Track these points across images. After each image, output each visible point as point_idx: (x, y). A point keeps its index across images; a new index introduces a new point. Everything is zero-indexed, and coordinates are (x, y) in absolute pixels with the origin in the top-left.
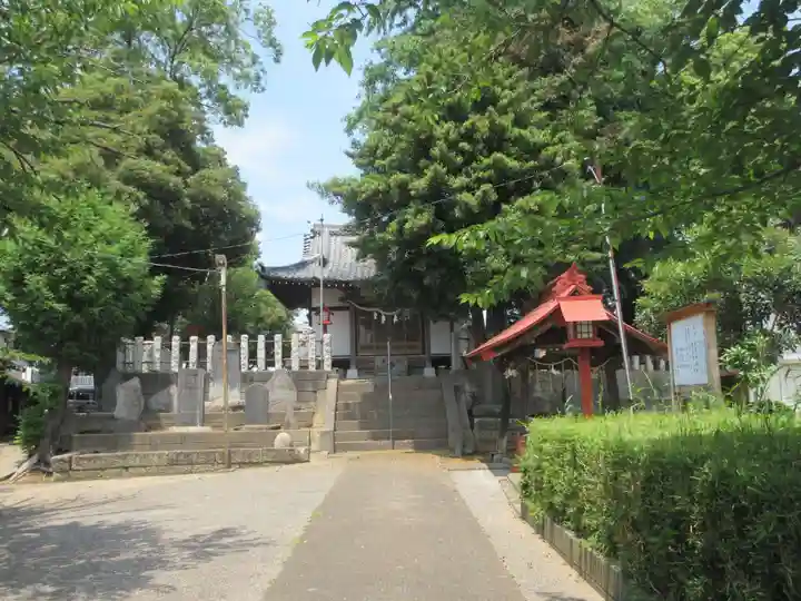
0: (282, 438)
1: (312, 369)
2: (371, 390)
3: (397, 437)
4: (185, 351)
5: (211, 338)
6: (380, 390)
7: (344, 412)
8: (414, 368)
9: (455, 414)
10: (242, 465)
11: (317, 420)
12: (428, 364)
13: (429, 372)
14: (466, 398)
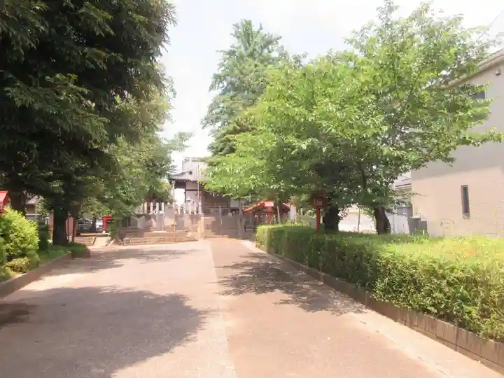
0: (189, 234)
1: (195, 213)
2: (214, 220)
3: (224, 234)
4: (154, 207)
5: (163, 204)
6: (217, 220)
7: (207, 228)
8: (225, 213)
9: (241, 228)
10: (179, 241)
11: (199, 230)
12: (230, 211)
13: (230, 214)
14: (244, 223)
